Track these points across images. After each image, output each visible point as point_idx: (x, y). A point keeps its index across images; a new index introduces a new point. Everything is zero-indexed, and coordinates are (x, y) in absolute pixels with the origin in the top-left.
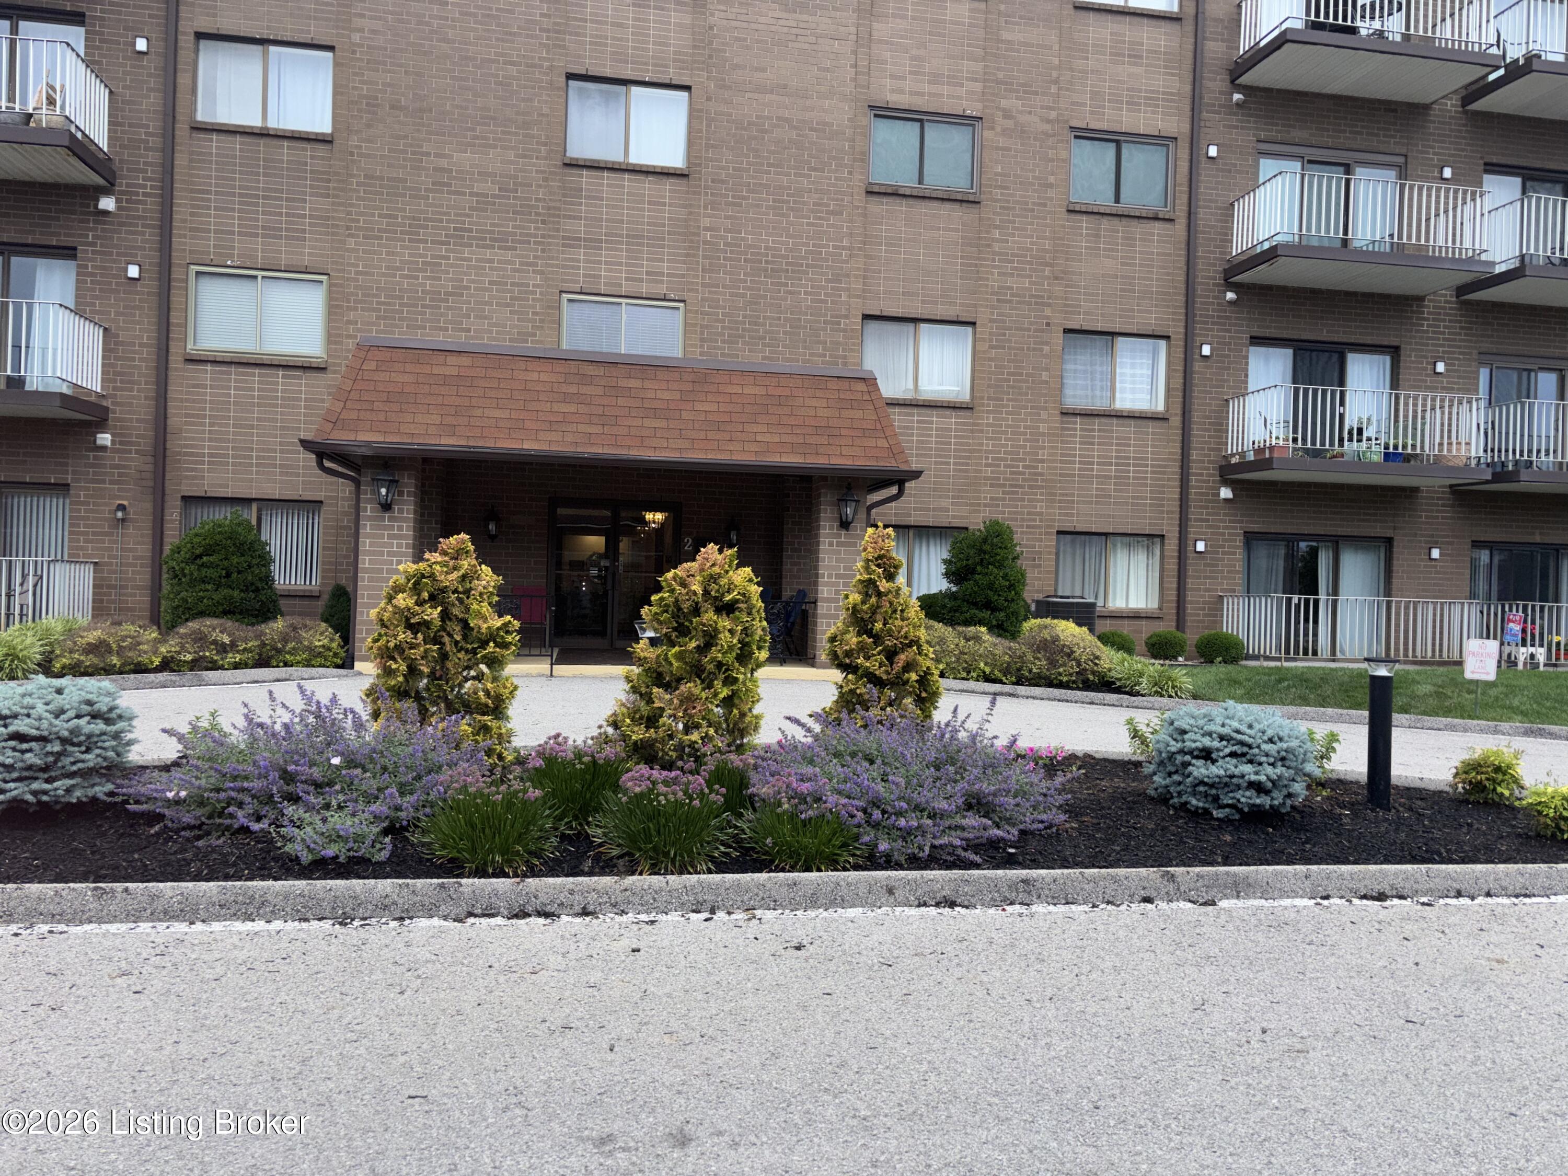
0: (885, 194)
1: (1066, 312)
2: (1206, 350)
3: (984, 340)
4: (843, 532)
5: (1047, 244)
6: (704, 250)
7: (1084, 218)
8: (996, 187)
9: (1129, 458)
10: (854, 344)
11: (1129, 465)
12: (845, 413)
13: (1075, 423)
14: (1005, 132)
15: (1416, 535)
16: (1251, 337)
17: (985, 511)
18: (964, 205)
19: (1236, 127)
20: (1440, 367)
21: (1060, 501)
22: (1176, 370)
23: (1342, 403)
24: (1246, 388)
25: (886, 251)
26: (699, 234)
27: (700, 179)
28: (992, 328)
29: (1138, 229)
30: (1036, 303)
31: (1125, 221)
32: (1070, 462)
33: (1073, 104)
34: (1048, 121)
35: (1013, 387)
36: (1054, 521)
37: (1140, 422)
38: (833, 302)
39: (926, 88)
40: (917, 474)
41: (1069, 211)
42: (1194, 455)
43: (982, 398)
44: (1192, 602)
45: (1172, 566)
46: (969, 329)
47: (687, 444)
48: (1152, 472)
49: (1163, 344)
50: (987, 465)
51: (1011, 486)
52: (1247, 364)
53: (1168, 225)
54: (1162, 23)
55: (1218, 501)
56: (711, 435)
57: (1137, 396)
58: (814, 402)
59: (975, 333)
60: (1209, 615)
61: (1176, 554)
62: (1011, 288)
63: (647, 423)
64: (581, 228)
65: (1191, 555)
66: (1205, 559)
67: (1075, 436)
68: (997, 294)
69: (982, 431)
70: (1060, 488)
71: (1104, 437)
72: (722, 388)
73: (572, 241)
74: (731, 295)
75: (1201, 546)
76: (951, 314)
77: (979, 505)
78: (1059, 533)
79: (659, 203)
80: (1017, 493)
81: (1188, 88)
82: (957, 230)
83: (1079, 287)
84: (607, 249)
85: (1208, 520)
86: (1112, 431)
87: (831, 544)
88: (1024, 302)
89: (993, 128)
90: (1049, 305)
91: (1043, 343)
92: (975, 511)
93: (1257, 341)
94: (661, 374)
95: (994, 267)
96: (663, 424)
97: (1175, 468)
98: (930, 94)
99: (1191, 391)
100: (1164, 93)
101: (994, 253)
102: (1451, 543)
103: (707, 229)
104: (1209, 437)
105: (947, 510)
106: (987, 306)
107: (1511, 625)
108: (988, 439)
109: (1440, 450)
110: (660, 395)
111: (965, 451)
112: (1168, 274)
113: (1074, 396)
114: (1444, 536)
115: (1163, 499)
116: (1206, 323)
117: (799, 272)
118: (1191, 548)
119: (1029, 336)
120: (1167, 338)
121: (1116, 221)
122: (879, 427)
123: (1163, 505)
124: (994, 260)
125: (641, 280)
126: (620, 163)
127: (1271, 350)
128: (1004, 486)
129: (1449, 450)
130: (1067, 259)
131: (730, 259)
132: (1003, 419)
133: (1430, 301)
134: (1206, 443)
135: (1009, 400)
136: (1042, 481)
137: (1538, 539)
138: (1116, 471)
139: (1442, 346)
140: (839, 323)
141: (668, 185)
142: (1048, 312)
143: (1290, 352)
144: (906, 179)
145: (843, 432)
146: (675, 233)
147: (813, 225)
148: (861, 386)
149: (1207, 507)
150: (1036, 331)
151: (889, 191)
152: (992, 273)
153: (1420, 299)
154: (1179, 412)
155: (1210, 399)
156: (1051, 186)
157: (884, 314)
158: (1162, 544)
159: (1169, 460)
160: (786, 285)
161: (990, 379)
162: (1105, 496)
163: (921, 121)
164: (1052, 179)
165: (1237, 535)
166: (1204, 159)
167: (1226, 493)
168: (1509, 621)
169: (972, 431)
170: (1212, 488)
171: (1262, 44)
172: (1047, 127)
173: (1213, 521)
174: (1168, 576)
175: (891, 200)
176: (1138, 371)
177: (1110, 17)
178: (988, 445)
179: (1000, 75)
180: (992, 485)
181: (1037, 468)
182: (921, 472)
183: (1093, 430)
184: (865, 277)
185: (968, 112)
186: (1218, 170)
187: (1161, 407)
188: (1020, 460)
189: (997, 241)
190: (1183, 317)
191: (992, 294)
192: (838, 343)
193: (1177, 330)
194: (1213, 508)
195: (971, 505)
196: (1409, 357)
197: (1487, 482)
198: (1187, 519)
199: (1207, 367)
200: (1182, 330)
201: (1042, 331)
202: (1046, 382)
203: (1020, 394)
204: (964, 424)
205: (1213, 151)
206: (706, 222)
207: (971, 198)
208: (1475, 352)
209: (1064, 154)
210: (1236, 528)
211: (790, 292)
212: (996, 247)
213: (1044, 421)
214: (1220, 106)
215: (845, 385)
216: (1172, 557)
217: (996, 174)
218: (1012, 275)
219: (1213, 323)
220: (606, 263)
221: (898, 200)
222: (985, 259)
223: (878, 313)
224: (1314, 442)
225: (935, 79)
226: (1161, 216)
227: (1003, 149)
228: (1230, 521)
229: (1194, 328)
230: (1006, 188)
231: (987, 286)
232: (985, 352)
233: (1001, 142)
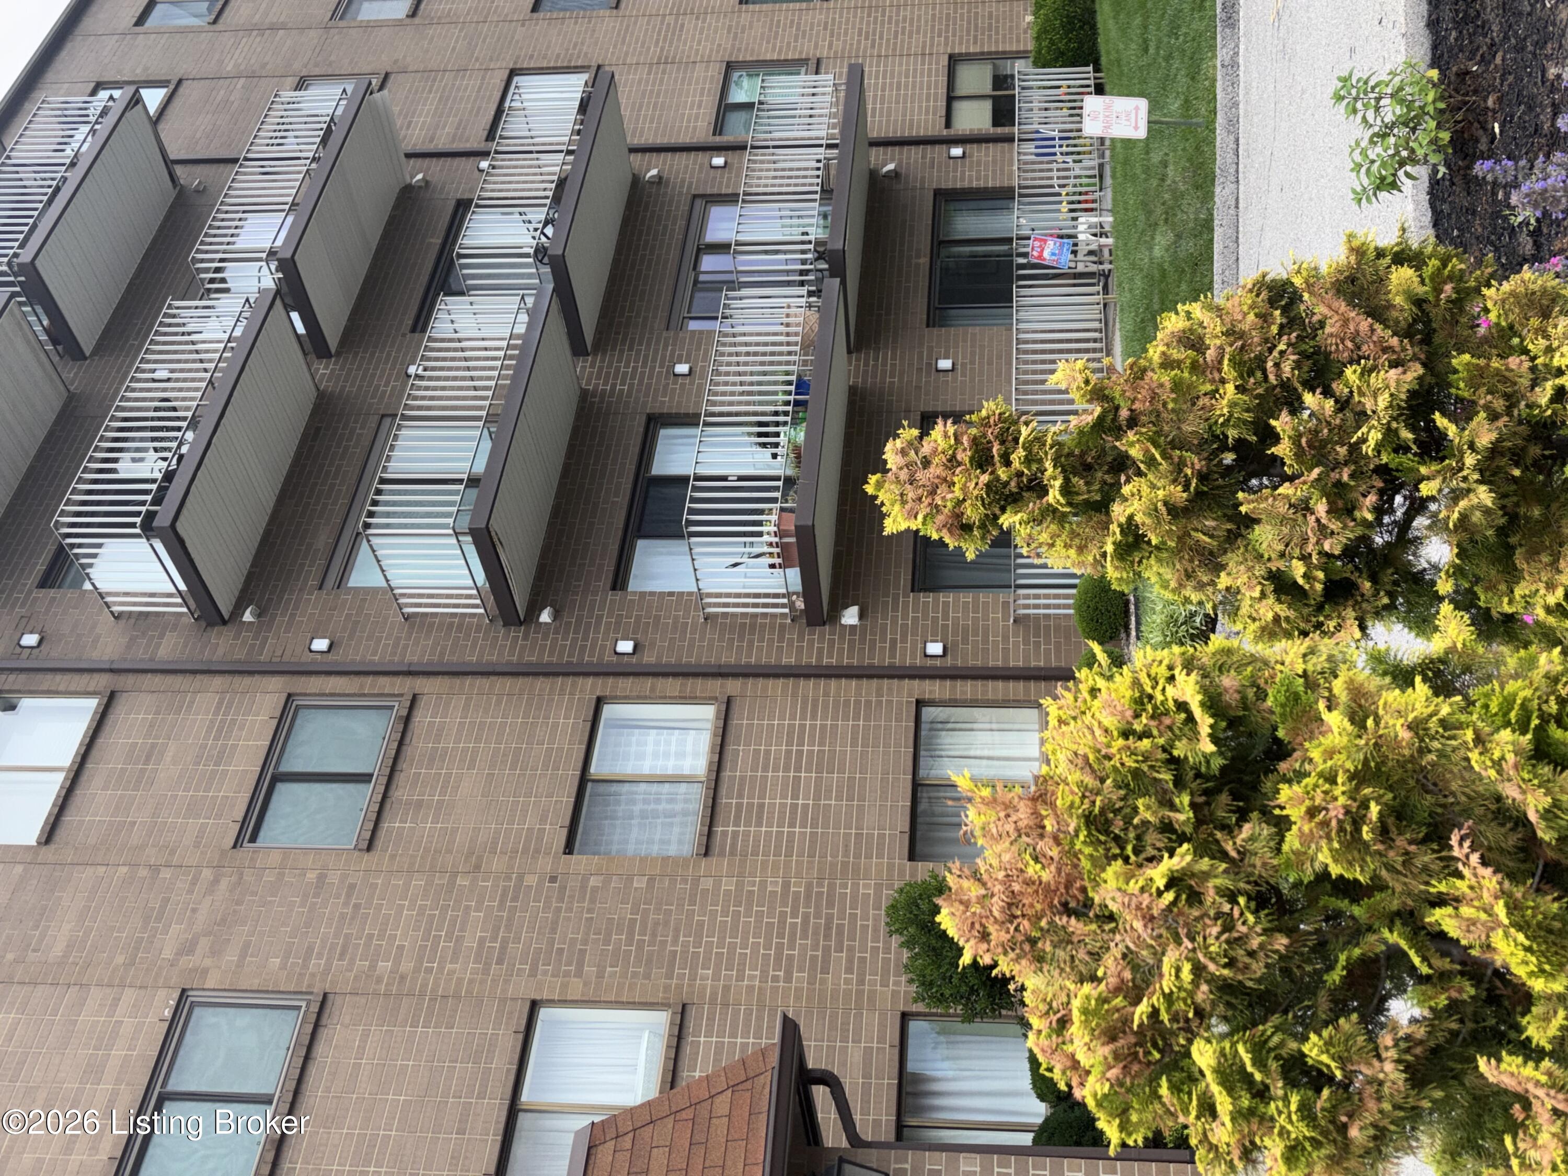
0: (276, 1165)
1: (537, 851)
2: (625, 646)
3: (565, 986)
5: (418, 882)
7: (385, 825)
8: (305, 966)
9: (789, 752)
11: (800, 752)
13: (725, 833)
14: (215, 952)
15: (918, 388)
16: (614, 588)
17: (873, 984)
18: (324, 1021)
19: (293, 616)
20: (682, 368)
21: (857, 856)
22: (653, 689)
23: (724, 478)
24: (690, 594)
28: (545, 972)
29: (419, 744)
30: (515, 899)
31: (403, 765)
32: (790, 841)
33: (197, 845)
34: (216, 881)
35: (654, 935)
36: (891, 867)
37: (731, 737)
39: (106, 1087)
40: (790, 1030)
41: (369, 848)
42: (789, 660)
43: (667, 990)
44: (1026, 658)
45: (967, 689)
46: (544, 1014)
48: (814, 717)
49: (609, 711)
51: (827, 937)
52: (652, 594)
53: (422, 703)
54: (111, 718)
55: (863, 628)
57: (689, 748)
59: (551, 1003)
60: (1047, 635)
61: (948, 683)
62: (482, 941)
65: (949, 661)
66: (955, 643)
67: (747, 834)
68: (487, 965)
69: (727, 988)
70: (834, 856)
71: (752, 788)
75: (935, 648)
76: (510, 1044)
78: (912, 857)
80: (840, 927)
81: (218, 682)
82: (366, 1035)
83: (498, 832)
85: (893, 642)
86: (743, 778)
88: (510, 919)
89: (205, 971)
90: (521, 878)
91: (583, 887)
93: (619, 580)
95: (441, 968)
97: (808, 686)
98: (118, 1081)
99: (689, 665)
100: (216, 713)
101: (417, 970)
102: (930, 349)
104: (761, 640)
106: (507, 982)
107: (1046, 254)
108: (740, 978)
109: (796, 344)
111: (760, 1018)
112: (499, 703)
113: (680, 842)
114: (920, 357)
115: (857, 703)
116: (583, 648)
118: (938, 663)
119: (570, 910)
120: (599, 703)
121: (401, 778)
123: (869, 703)
124: (429, 970)
127: (634, 571)
128: (826, 950)
129: (796, 334)
130: (449, 851)
133: (588, 383)
134: (770, 646)
135: (675, 941)
136: (820, 885)
138: (809, 770)
139: (653, 368)
142: (531, 880)
143: (641, 544)
149: (873, 642)
150: (561, 900)
151: (270, 1156)
152: (452, 972)
153: (584, 395)
154: (719, 682)
155: (702, 639)
156: (321, 878)
158: (932, 703)
159: (795, 695)
161: (635, 975)
162: (851, 787)
163: (160, 1099)
164: (311, 876)
165: (916, 603)
166: (330, 657)
167: (850, 616)
168: (1040, 256)
170: (842, 637)
171: (182, 586)
172: (224, 883)
173: (894, 632)
174: (985, 692)
175: (288, 1154)
176: (650, 748)
177: (78, 792)
179: (120, 959)
181: (797, 893)
182: (785, 1017)
183: (739, 806)
185: (168, 1013)
186: (351, 637)
187: (707, 713)
188: (782, 922)
190: (570, 680)
191: (486, 971)
193: (590, 688)
194: (873, 633)
196: (666, 404)
197: (843, 283)
198: (892, 667)
199: (653, 644)
200: (590, 681)
201: (563, 888)
202: (651, 880)
203: (666, 923)
204: (711, 1019)
205: (321, 644)
207: (315, 1008)
208: (665, 334)
209: (275, 858)
210: (906, 604)
212: (407, 966)
213: (717, 885)
214: (255, 638)
216: (953, 689)
217: (283, 967)
218: (460, 939)
219: (585, 639)
222: (424, 985)
225: (94, 1071)
226: (404, 713)
228: (895, 609)
229: (590, 664)
230: (310, 949)
231: (471, 981)
232: (586, 984)
233: (231, 957)
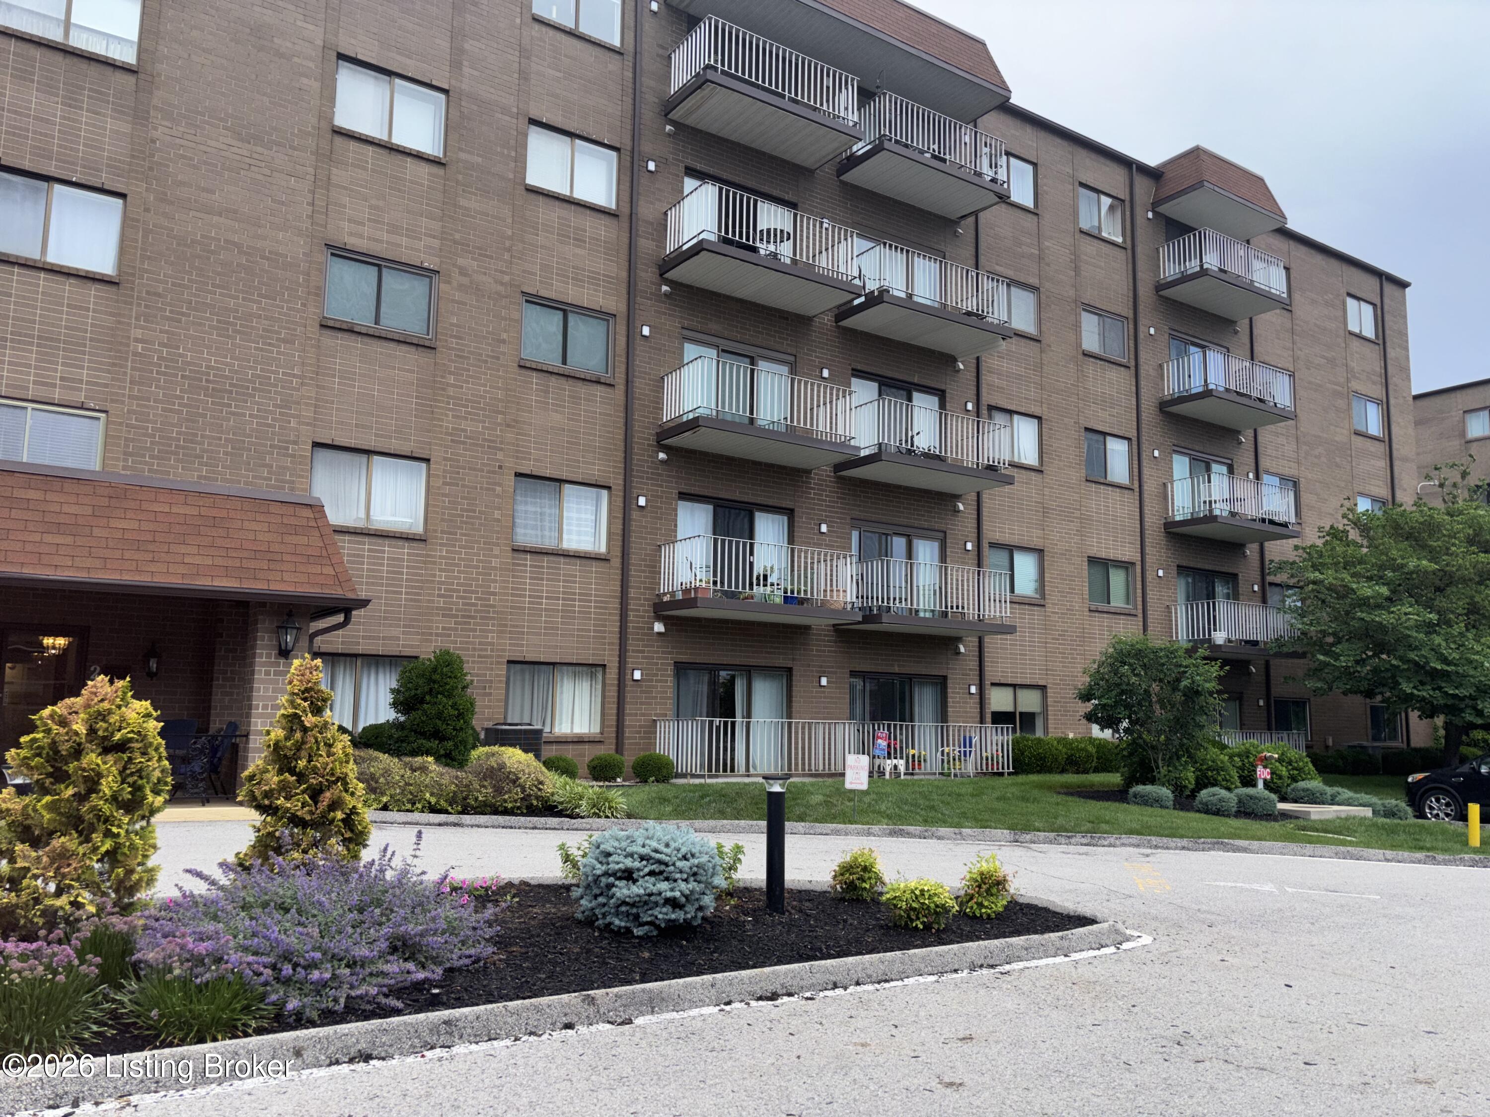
0: (340, 329)
1: (517, 458)
2: (642, 501)
3: (437, 476)
4: (282, 661)
5: (500, 394)
6: (133, 361)
7: (535, 374)
8: (451, 336)
9: (575, 594)
10: (302, 470)
11: (574, 600)
12: (288, 539)
13: (526, 560)
14: (461, 287)
15: (809, 666)
16: (680, 493)
17: (436, 641)
18: (420, 349)
19: (665, 314)
20: (824, 528)
21: (510, 632)
22: (615, 517)
23: (752, 554)
24: (676, 536)
25: (339, 383)
26: (128, 345)
27: (132, 289)
28: (446, 465)
29: (583, 390)
30: (489, 447)
31: (571, 381)
32: (520, 596)
33: (524, 271)
34: (502, 284)
35: (466, 523)
36: (504, 650)
37: (584, 561)
38: (280, 427)
39: (385, 237)
40: (364, 603)
41: (520, 366)
42: (632, 593)
43: (435, 531)
44: (630, 726)
45: (613, 693)
46: (424, 465)
48: (596, 607)
49: (605, 493)
50: (439, 596)
51: (463, 616)
52: (676, 515)
53: (609, 390)
54: (602, 216)
55: (652, 634)
56: (127, 555)
57: (583, 538)
58: (254, 526)
59: (429, 470)
60: (644, 738)
61: (616, 682)
62: (465, 431)
63: (48, 538)
65: (629, 683)
66: (641, 686)
67: (525, 571)
68: (451, 434)
69: (434, 563)
70: (511, 620)
71: (553, 574)
72: (145, 506)
74: (164, 410)
75: (637, 675)
76: (405, 450)
77: (431, 634)
78: (509, 662)
79: (80, 308)
80: (469, 623)
81: (624, 274)
83: (530, 435)
84: (13, 348)
85: (643, 652)
86: (559, 569)
88: (477, 445)
89: (449, 283)
90: (501, 449)
91: (495, 484)
92: (427, 640)
93: (684, 496)
94: (68, 486)
95: (450, 409)
96: (69, 540)
97: (615, 604)
98: (388, 243)
99: (630, 536)
100: (604, 275)
101: (449, 397)
102: (835, 673)
103: (137, 340)
104: (646, 577)
105: (398, 639)
106: (441, 445)
107: (880, 741)
108: (441, 570)
109: (825, 596)
110: (66, 509)
111: (417, 581)
112: (609, 432)
113: (525, 535)
114: (829, 667)
115: (605, 632)
116: (642, 478)
117: (244, 394)
118: (629, 677)
119: (482, 477)
120: (608, 488)
121: (563, 381)
122: (324, 553)
123: (605, 638)
124: (449, 403)
125: (54, 385)
126: (35, 261)
127: (696, 505)
128: (457, 616)
129: (832, 596)
130: (518, 410)
131: (165, 374)
132: (456, 552)
133: (816, 474)
134: (642, 582)
135: (462, 534)
136: (494, 612)
137: (896, 669)
138: (563, 605)
139: (825, 511)
140: (287, 449)
141: (94, 290)
142: (500, 456)
143: (711, 507)
144: (364, 319)
145: (286, 557)
146: (99, 341)
147: (262, 350)
148: (307, 513)
149: (643, 640)
150: (488, 472)
151: (344, 326)
152: (447, 415)
153: (808, 472)
154: (619, 554)
155: (646, 544)
156: (504, 341)
157: (335, 443)
158: (604, 673)
159: (611, 597)
160: (230, 406)
161: (444, 514)
162: (552, 628)
163: (379, 266)
164: (505, 336)
165: (668, 664)
166: (639, 337)
167: (659, 627)
168: (879, 738)
169: (425, 563)
170: (647, 623)
171: (685, 247)
172: (501, 288)
173: (649, 652)
174: (609, 703)
175: (346, 335)
176: (583, 516)
177: (557, 203)
178: (441, 576)
179: (457, 236)
180: (444, 616)
181: (489, 600)
182: (369, 601)
183: (543, 567)
184: (316, 406)
185: (426, 265)
186: (650, 347)
187: (603, 549)
188: (472, 592)
189: (452, 385)
190: (622, 471)
191: (447, 434)
192: (284, 468)
193: (617, 482)
194: (648, 640)
195: (423, 634)
196: (801, 519)
197: (859, 623)
198: (626, 651)
199: (644, 516)
200: (621, 482)
201: (494, 472)
202: (498, 520)
203: (473, 530)
204: (417, 555)
205: (646, 331)
206: (138, 333)
207: (427, 343)
208: (848, 517)
209: (516, 315)
210: (667, 659)
211: (234, 414)
212: (451, 391)
213: (496, 556)
214: (651, 293)
215: (290, 510)
216: (612, 685)
217: (452, 324)
218: (466, 419)
219: (647, 478)
220: (10, 363)
221: (354, 337)
222: (439, 401)
223: (330, 442)
224: (730, 586)
225: (394, 229)
226: (602, 380)
227: (458, 302)
228: (663, 653)
229: (631, 482)
230: (460, 338)
231: (441, 426)
232: (439, 488)
233: (457, 296)
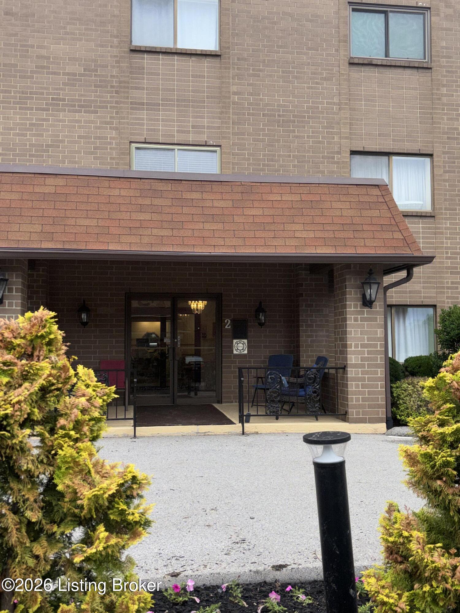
0: (363, 64)
3: (439, 166)
4: (366, 310)
6: (233, 109)
8: (443, 57)
10: (345, 172)
14: (447, 17)
17: (448, 292)
18: (420, 70)
25: (365, 105)
26: (229, 98)
27: (229, 58)
28: (444, 158)
38: (329, 143)
40: (428, 260)
43: (441, 209)
46: (428, 160)
47: (240, 242)
50: (447, 258)
59: (432, 162)
64: (143, 96)
68: (447, 133)
69: (442, 233)
73: (137, 105)
74: (254, 140)
76: (414, 148)
77: (443, 288)
79: (200, 76)
82: (415, 89)
84: (164, 110)
87: (356, 320)
92: (441, 293)
103: (235, 93)
105: (420, 292)
106: (440, 142)
117: (303, 122)
124: (443, 109)
125: (188, 132)
126: (171, 49)
131: (253, 115)
140: (333, 158)
141: (206, 63)
144: (378, 55)
146: (212, 97)
147: (312, 88)
148: (376, 192)
151: (366, 62)
157: (366, 150)
160: (294, 131)
161: (446, 195)
169: (435, 233)
175: (367, 69)
178: (447, 243)
180: (452, 273)
184: (351, 124)
185: (420, 4)
189: (446, 95)
191: (444, 133)
192: (333, 172)
195: (437, 288)
204: (429, 228)
206: (234, 88)
207: (425, 65)
211: (297, 137)
217: (442, 48)
220: (163, 120)
221: (372, 69)
223: (362, 149)
230: (450, 57)
231: (440, 128)
